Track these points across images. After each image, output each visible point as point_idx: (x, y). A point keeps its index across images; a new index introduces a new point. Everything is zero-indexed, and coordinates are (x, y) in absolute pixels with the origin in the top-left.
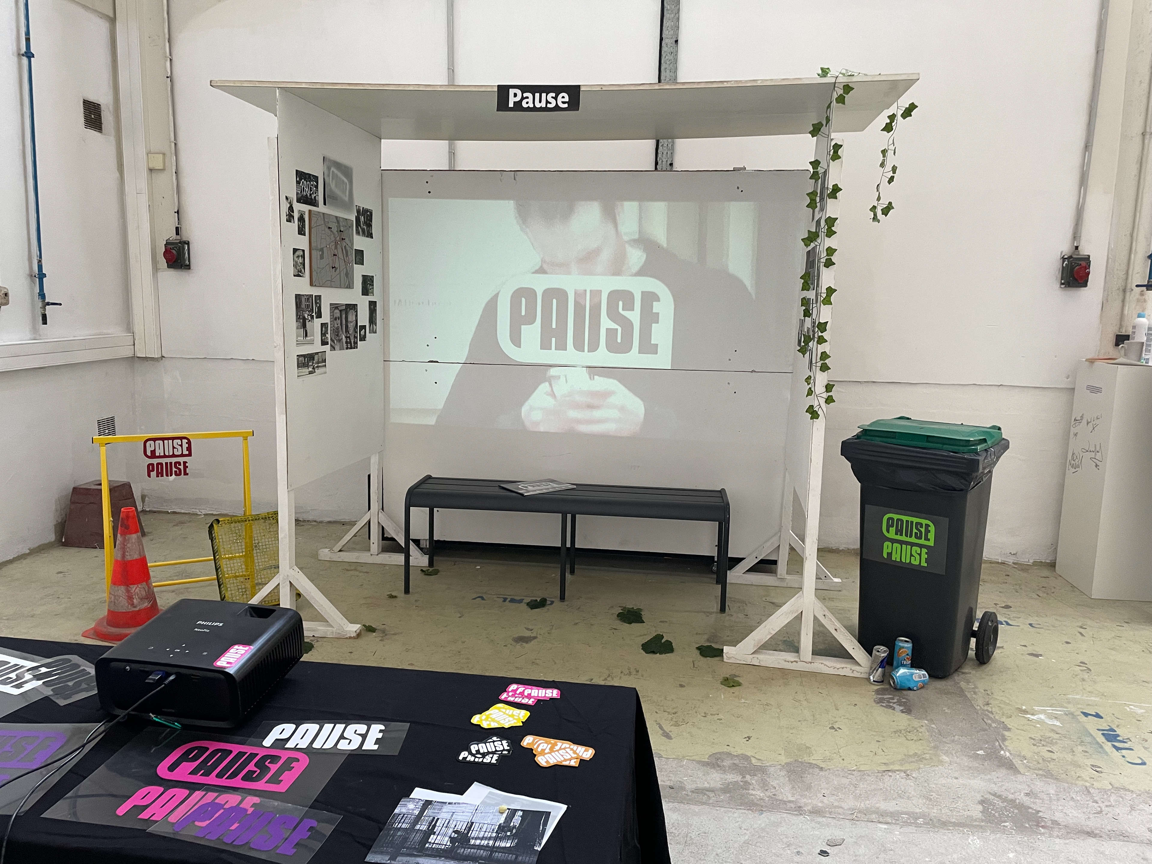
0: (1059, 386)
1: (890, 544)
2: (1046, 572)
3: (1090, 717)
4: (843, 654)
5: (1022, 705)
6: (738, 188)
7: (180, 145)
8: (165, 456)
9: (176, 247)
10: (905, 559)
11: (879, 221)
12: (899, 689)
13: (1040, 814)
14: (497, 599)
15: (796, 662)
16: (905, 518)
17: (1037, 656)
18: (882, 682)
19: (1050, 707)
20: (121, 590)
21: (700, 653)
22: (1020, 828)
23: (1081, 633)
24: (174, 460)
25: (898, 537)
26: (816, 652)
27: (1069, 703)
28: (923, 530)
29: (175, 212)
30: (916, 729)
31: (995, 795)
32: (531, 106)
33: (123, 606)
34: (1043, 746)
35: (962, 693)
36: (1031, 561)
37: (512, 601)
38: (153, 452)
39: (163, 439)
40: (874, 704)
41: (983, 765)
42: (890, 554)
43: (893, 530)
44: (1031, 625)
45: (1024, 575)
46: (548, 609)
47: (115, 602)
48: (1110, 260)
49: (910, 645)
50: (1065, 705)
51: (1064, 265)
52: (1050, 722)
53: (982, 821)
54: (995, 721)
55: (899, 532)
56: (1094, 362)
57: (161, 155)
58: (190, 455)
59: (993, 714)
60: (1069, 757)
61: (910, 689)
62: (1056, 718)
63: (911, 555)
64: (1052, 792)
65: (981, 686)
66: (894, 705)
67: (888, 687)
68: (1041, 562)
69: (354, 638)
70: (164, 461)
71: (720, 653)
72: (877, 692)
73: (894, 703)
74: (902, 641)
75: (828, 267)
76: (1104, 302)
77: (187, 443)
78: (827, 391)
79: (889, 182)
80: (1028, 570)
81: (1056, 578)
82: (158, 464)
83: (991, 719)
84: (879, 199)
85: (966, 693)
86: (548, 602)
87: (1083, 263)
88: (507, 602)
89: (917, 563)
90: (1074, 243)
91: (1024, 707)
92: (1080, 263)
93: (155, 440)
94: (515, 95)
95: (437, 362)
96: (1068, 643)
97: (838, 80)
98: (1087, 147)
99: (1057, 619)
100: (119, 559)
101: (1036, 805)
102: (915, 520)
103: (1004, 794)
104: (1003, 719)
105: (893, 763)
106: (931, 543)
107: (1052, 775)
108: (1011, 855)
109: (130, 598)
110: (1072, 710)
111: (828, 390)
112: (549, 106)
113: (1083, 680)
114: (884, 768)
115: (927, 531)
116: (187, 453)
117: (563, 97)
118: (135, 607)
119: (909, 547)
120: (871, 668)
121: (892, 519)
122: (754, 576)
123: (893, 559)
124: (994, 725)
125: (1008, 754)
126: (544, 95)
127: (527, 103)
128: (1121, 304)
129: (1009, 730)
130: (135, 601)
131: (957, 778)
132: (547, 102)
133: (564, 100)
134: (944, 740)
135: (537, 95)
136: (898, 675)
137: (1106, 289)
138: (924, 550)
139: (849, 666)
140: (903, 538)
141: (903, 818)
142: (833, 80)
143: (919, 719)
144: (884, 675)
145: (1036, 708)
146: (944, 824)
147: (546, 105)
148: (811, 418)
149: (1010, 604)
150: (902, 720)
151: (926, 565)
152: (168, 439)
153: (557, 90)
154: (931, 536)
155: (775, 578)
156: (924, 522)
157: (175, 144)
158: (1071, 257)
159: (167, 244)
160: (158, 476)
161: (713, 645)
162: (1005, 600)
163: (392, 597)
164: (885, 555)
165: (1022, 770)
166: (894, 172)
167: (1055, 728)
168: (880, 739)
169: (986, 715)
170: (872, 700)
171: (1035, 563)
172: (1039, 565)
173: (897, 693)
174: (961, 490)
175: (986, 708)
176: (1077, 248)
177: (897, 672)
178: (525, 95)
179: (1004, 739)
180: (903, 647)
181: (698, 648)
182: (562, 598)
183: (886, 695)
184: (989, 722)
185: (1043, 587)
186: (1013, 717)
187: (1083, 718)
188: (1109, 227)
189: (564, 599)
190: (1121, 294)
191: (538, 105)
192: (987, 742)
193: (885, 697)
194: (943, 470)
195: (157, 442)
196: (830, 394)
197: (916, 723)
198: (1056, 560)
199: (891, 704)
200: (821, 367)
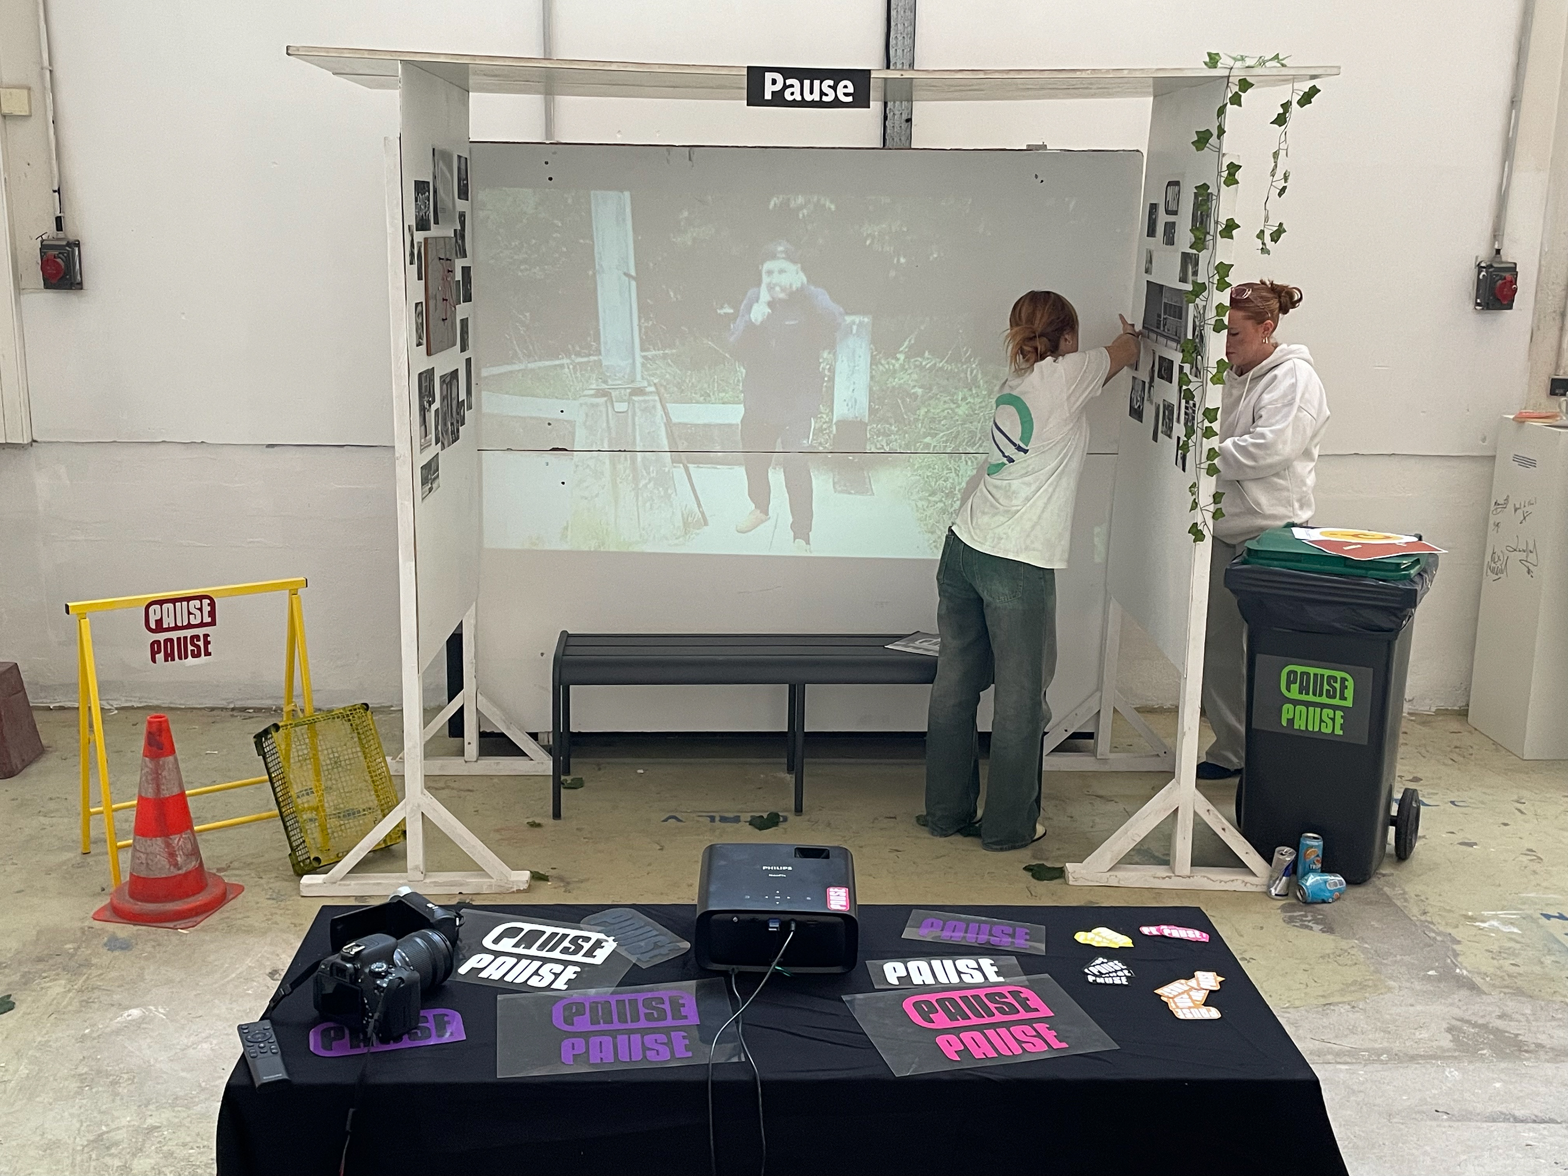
0: (1475, 454)
1: (1291, 706)
2: (1454, 725)
3: (1552, 919)
4: (1236, 863)
5: (1467, 910)
6: (1036, 176)
7: (59, 74)
8: (177, 628)
9: (62, 253)
10: (1315, 727)
11: (1268, 252)
12: (1310, 902)
13: (1520, 1038)
14: (698, 819)
15: (1170, 877)
16: (1312, 671)
17: (1471, 845)
18: (1287, 895)
19: (1502, 910)
20: (157, 845)
21: (1033, 876)
22: (1501, 1055)
23: (1519, 810)
24: (189, 633)
25: (1304, 697)
26: (1196, 862)
27: (1524, 903)
28: (1338, 686)
29: (55, 191)
30: (1346, 951)
31: (1461, 1020)
32: (799, 98)
33: (162, 868)
34: (1505, 958)
35: (1389, 901)
36: (1433, 709)
37: (723, 819)
38: (159, 622)
39: (174, 601)
40: (1284, 925)
41: (1439, 987)
42: (1291, 721)
43: (1295, 687)
44: (1453, 803)
45: (1426, 730)
46: (785, 829)
47: (147, 864)
48: (1543, 269)
49: (1320, 843)
50: (1519, 906)
51: (1481, 276)
52: (1506, 929)
53: (1455, 1050)
54: (1439, 933)
55: (1303, 689)
56: (1524, 422)
57: (25, 92)
58: (213, 623)
59: (1435, 925)
60: (1537, 969)
61: (1324, 902)
62: (1511, 923)
63: (1321, 721)
64: (1528, 1011)
65: (1413, 888)
66: (1310, 924)
67: (1294, 901)
68: (1447, 710)
69: (524, 891)
70: (174, 635)
71: (1060, 873)
72: (1284, 908)
73: (1309, 921)
74: (1310, 837)
75: (1219, 332)
76: (1535, 329)
77: (209, 605)
78: (1215, 502)
79: (1280, 195)
80: (1430, 722)
81: (1470, 732)
82: (166, 641)
83: (1434, 931)
84: (1267, 219)
85: (1395, 901)
86: (781, 819)
87: (1508, 276)
88: (717, 823)
89: (1329, 731)
90: (1494, 244)
91: (1470, 913)
92: (1504, 274)
93: (161, 602)
94: (774, 82)
95: (566, 450)
96: (1506, 825)
97: (1233, 73)
98: (1514, 102)
99: (1484, 793)
100: (150, 794)
101: (1512, 1028)
102: (1327, 673)
103: (1474, 1019)
104: (1449, 930)
105: (1332, 994)
106: (1349, 703)
107: (1523, 992)
108: (1498, 1085)
109: (172, 855)
110: (1529, 912)
111: (1217, 500)
112: (825, 99)
113: (1535, 872)
114: (1323, 1001)
115: (1344, 687)
116: (209, 620)
117: (846, 87)
118: (179, 869)
119: (1318, 710)
120: (1271, 877)
121: (1295, 673)
122: (1065, 759)
123: (1296, 727)
124: (1439, 938)
125: (1465, 972)
126: (817, 83)
127: (792, 94)
128: (1557, 333)
129: (1459, 942)
130: (179, 859)
131: (1412, 1005)
132: (822, 93)
133: (846, 91)
134: (1385, 961)
135: (807, 83)
136: (1308, 884)
137: (1538, 312)
138: (1339, 714)
139: (1241, 877)
140: (1310, 698)
141: (1363, 1056)
142: (1226, 73)
143: (1346, 939)
144: (1288, 885)
145: (1486, 913)
146: (1413, 1058)
147: (821, 98)
148: (1195, 541)
149: (1419, 775)
150: (1327, 942)
151: (1341, 733)
152: (181, 600)
153: (837, 75)
154: (1349, 693)
155: (1093, 758)
156: (1339, 674)
157: (51, 71)
158: (1491, 266)
159: (44, 247)
160: (166, 660)
161: (1045, 864)
162: (1412, 770)
163: (534, 825)
164: (1284, 723)
165: (1485, 988)
166: (1286, 180)
167: (1513, 936)
168: (1307, 967)
169: (1426, 926)
170: (1281, 920)
171: (1439, 712)
172: (1443, 715)
173: (1309, 908)
174: (1390, 630)
175: (1423, 918)
176: (1498, 251)
177: (1307, 880)
178: (789, 82)
179: (1456, 955)
180: (1312, 847)
181: (1025, 869)
182: (799, 810)
183: (1294, 911)
184: (1433, 935)
185: (1456, 747)
186: (1460, 926)
187: (1544, 921)
188: (1541, 221)
189: (802, 811)
190: (1558, 318)
191: (808, 97)
192: (1437, 961)
193: (1295, 914)
194: (1365, 605)
195: (165, 606)
196: (1219, 506)
197: (1344, 944)
198: (1468, 705)
199: (1306, 923)
200: (1208, 469)
